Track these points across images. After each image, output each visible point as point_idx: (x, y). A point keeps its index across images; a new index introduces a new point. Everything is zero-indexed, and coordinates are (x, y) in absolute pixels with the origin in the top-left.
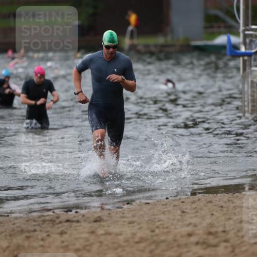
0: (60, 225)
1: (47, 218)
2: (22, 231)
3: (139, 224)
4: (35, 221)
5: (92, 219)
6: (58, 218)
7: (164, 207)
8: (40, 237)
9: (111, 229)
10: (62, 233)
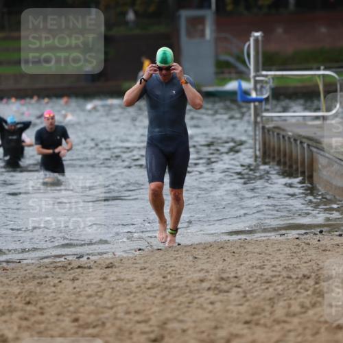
0: (71, 271)
1: (59, 264)
2: (34, 277)
3: (151, 270)
4: (46, 267)
5: (104, 266)
6: (70, 264)
7: (176, 253)
8: (52, 284)
9: (122, 276)
10: (73, 280)
